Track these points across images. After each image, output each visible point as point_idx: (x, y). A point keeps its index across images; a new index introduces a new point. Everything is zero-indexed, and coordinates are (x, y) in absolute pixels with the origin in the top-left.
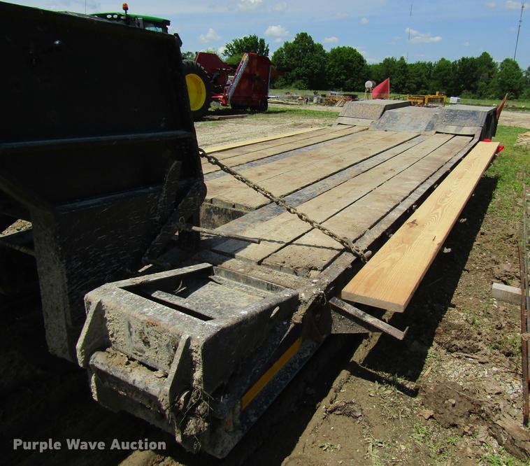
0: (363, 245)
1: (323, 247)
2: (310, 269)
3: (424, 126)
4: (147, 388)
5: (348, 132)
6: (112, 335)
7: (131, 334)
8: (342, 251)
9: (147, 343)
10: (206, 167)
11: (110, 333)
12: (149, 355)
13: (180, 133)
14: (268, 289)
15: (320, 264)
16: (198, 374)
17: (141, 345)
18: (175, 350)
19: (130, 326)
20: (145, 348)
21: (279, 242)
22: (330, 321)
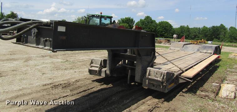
0: (184, 70)
3: (196, 50)
5: (173, 51)
8: (180, 70)
9: (157, 74)
10: (156, 54)
11: (151, 73)
12: (157, 76)
13: (153, 48)
16: (165, 77)
17: (156, 74)
18: (162, 74)
19: (154, 72)
21: (167, 68)
22: (179, 80)
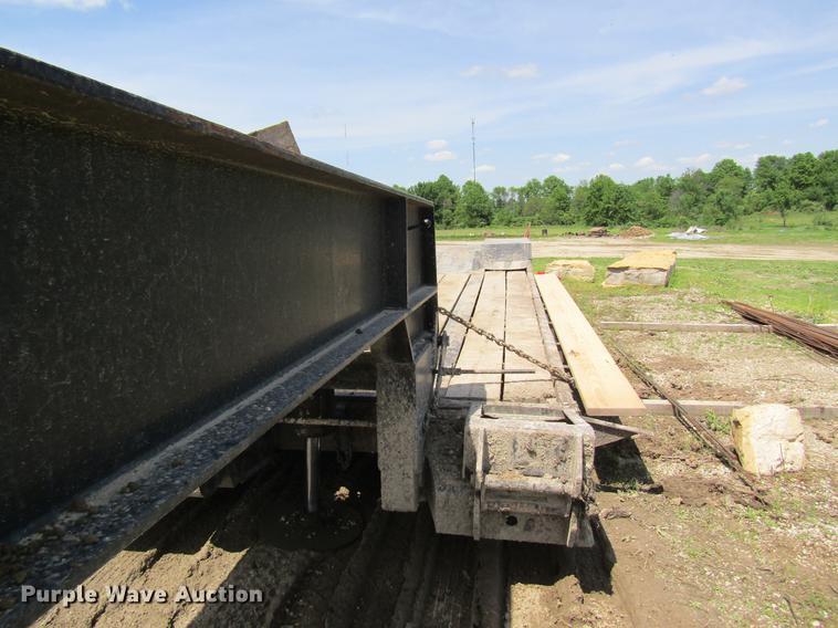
3: (469, 264)
6: (493, 458)
9: (532, 453)
11: (490, 456)
12: (536, 463)
15: (551, 392)
20: (529, 460)
21: (496, 383)
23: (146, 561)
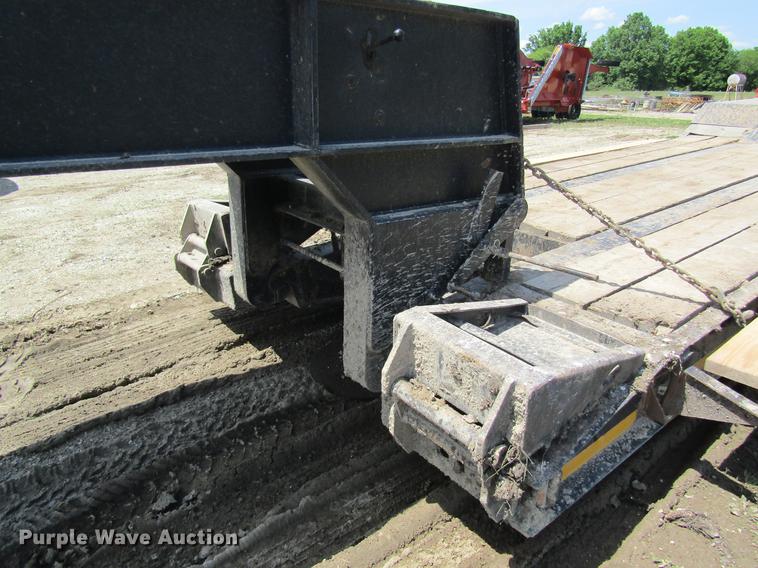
0: (740, 301)
1: (676, 297)
2: (658, 324)
4: (455, 432)
5: (705, 144)
6: (419, 366)
7: (441, 367)
8: (706, 306)
9: (458, 380)
11: (417, 362)
12: (459, 395)
13: (507, 138)
14: (601, 342)
15: (673, 319)
16: (519, 428)
17: (451, 381)
18: (495, 394)
19: (441, 358)
20: (455, 386)
21: (611, 284)
22: (681, 397)
23: (225, 344)
